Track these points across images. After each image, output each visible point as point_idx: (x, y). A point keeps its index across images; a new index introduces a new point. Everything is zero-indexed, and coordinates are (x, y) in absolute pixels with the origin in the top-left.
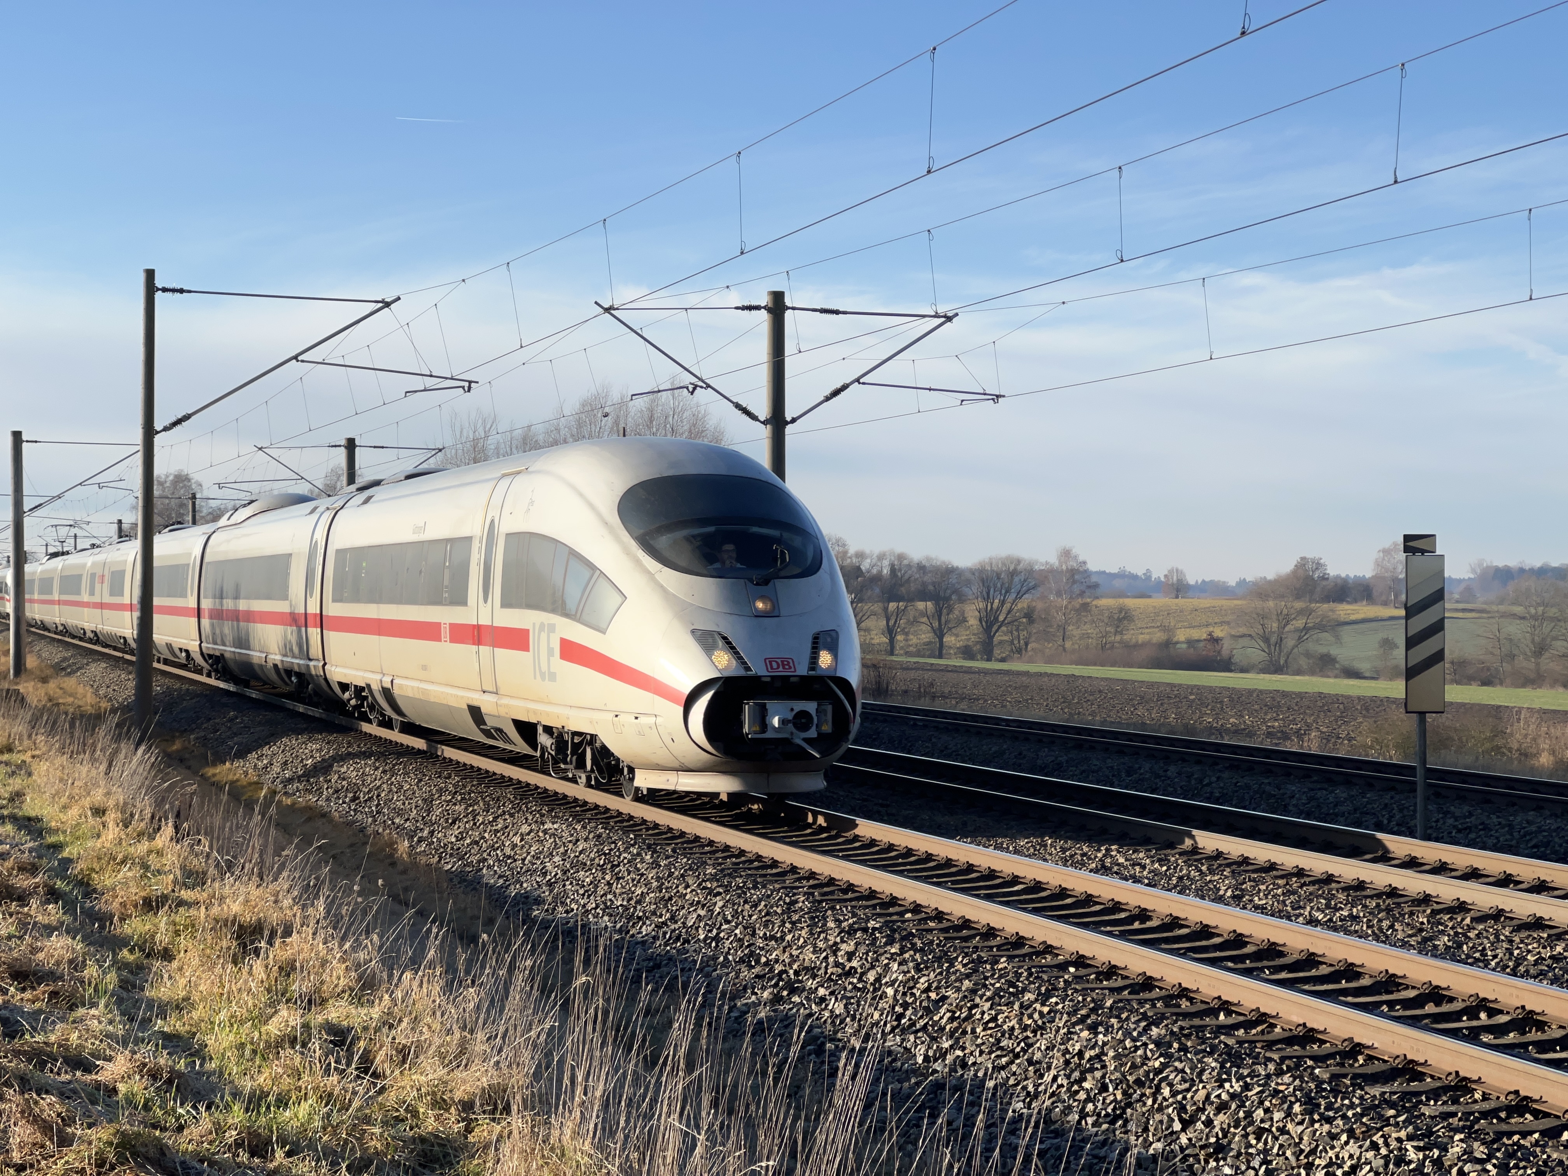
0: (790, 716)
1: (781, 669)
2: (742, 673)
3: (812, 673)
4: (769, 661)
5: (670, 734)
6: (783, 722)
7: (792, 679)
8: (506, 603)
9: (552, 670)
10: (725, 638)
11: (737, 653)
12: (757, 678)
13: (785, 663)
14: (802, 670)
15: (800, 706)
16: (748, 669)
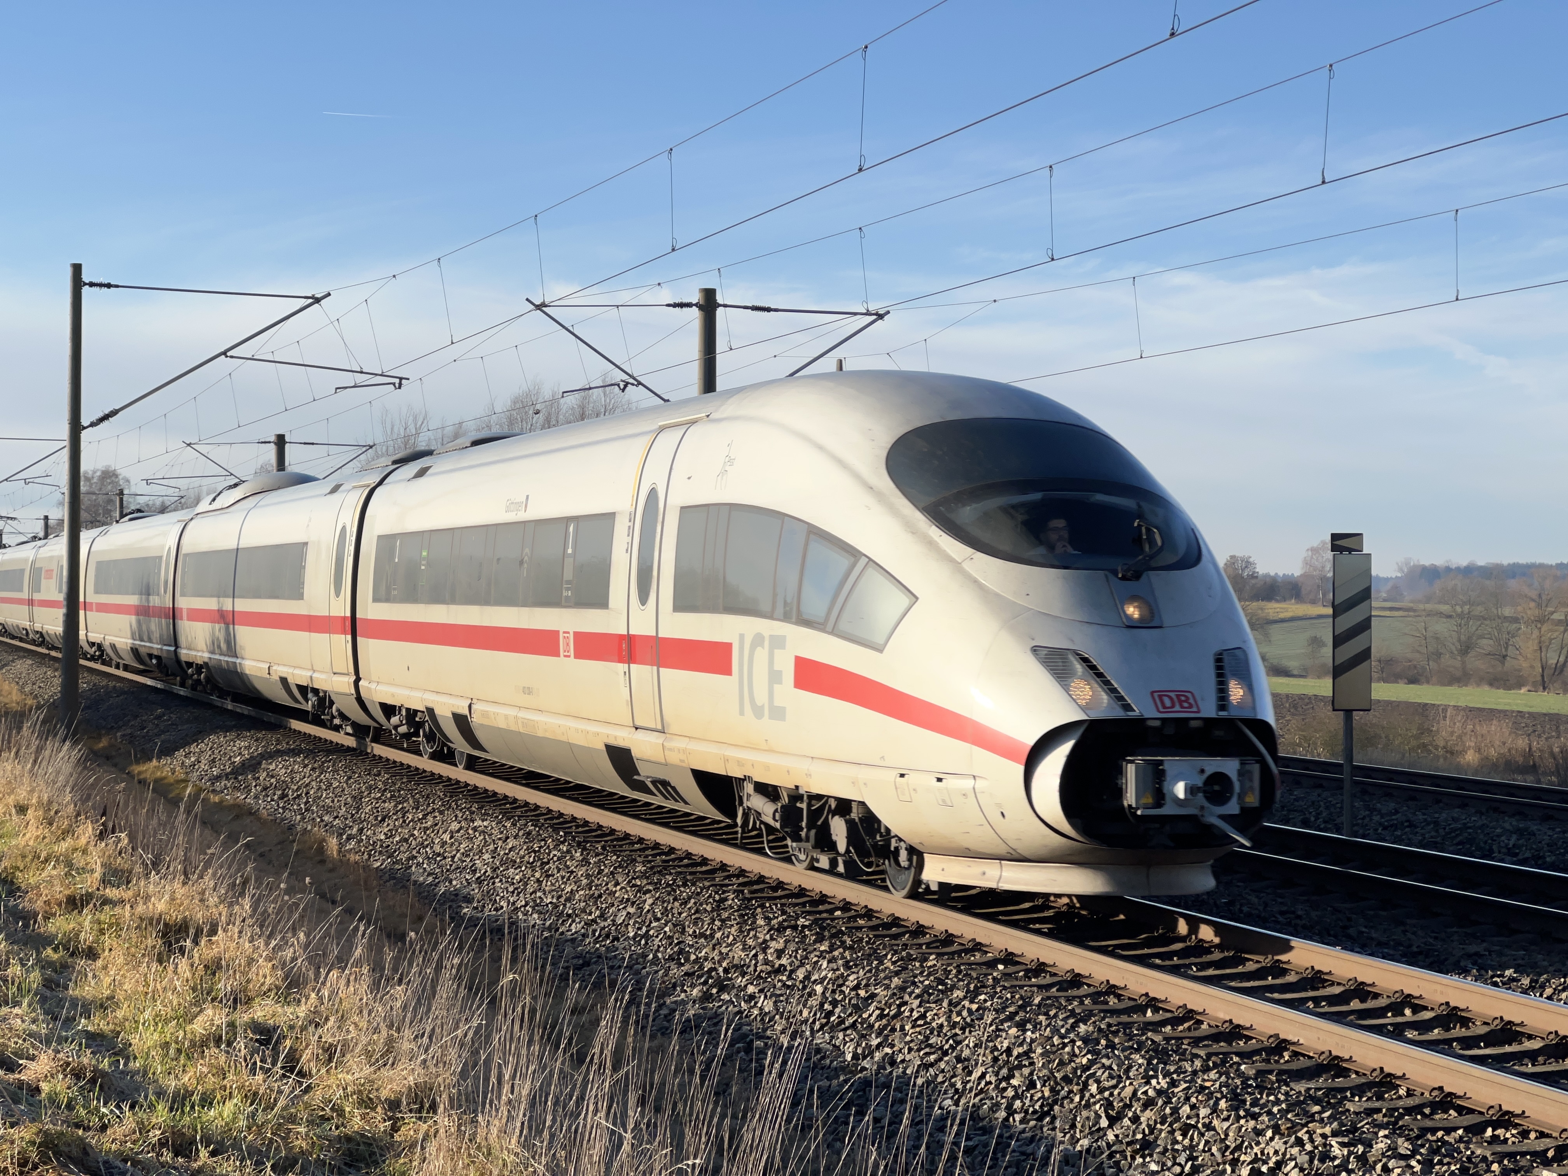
0: (1199, 781)
1: (1177, 708)
2: (1118, 713)
3: (1223, 714)
4: (1158, 696)
5: (999, 805)
6: (1191, 790)
7: (1193, 724)
8: (682, 604)
9: (777, 703)
10: (1085, 660)
11: (1107, 683)
12: (1140, 722)
13: (1182, 697)
14: (1209, 709)
15: (1214, 765)
16: (1127, 707)
